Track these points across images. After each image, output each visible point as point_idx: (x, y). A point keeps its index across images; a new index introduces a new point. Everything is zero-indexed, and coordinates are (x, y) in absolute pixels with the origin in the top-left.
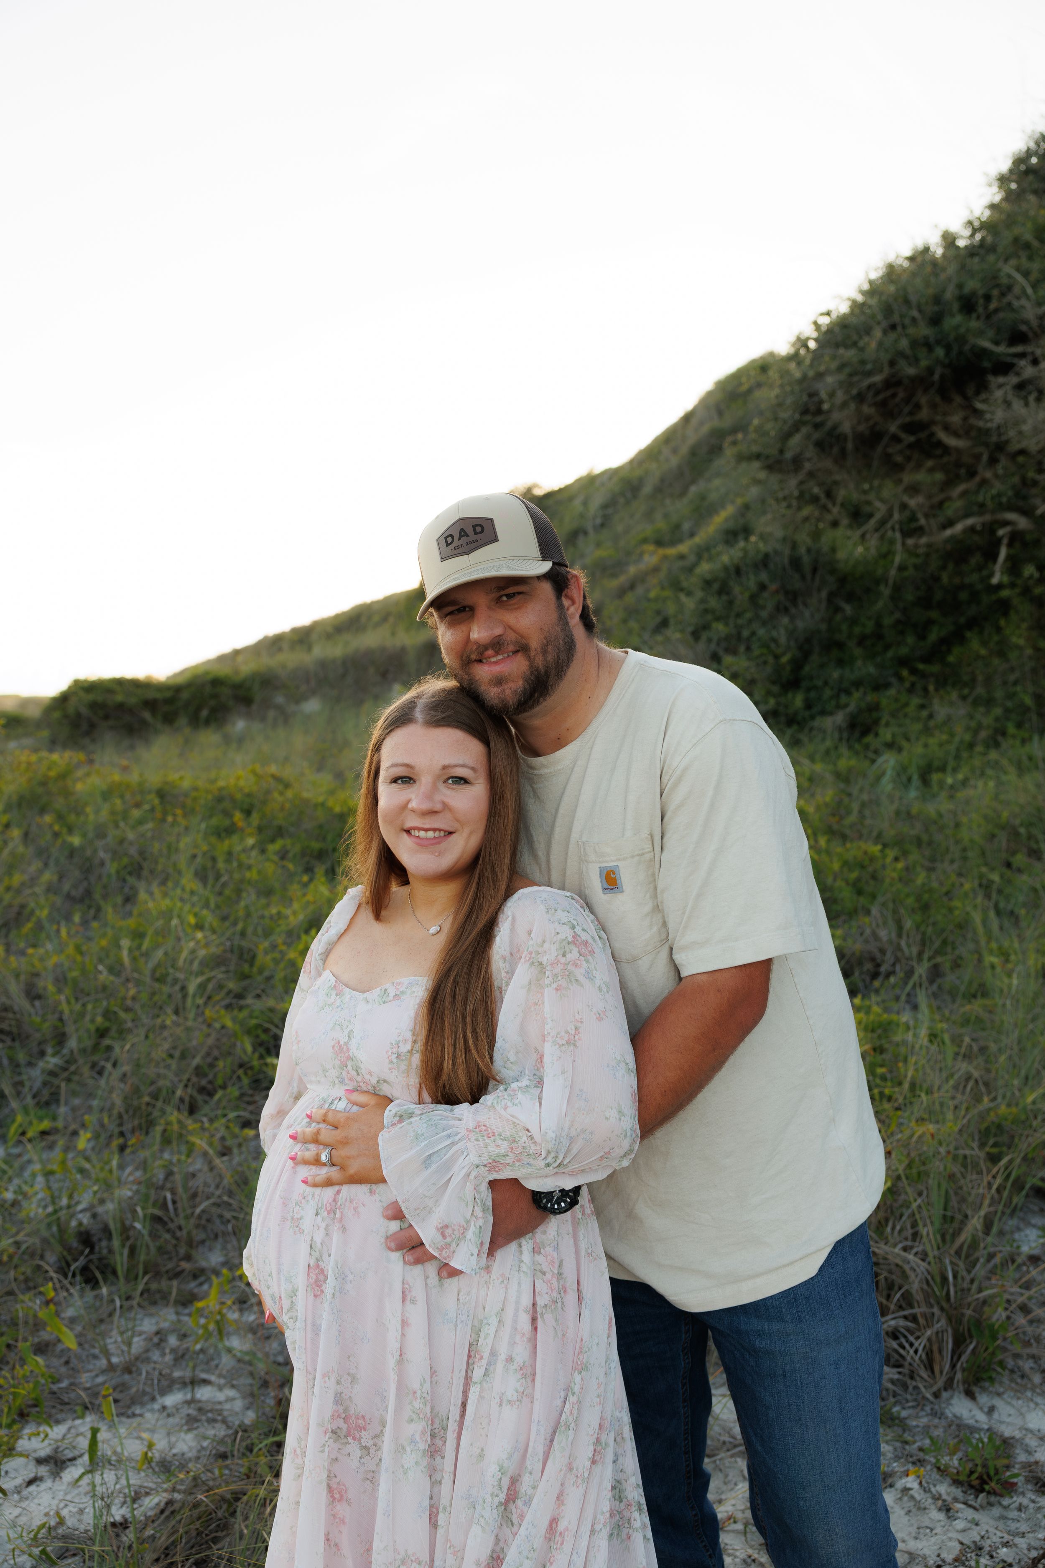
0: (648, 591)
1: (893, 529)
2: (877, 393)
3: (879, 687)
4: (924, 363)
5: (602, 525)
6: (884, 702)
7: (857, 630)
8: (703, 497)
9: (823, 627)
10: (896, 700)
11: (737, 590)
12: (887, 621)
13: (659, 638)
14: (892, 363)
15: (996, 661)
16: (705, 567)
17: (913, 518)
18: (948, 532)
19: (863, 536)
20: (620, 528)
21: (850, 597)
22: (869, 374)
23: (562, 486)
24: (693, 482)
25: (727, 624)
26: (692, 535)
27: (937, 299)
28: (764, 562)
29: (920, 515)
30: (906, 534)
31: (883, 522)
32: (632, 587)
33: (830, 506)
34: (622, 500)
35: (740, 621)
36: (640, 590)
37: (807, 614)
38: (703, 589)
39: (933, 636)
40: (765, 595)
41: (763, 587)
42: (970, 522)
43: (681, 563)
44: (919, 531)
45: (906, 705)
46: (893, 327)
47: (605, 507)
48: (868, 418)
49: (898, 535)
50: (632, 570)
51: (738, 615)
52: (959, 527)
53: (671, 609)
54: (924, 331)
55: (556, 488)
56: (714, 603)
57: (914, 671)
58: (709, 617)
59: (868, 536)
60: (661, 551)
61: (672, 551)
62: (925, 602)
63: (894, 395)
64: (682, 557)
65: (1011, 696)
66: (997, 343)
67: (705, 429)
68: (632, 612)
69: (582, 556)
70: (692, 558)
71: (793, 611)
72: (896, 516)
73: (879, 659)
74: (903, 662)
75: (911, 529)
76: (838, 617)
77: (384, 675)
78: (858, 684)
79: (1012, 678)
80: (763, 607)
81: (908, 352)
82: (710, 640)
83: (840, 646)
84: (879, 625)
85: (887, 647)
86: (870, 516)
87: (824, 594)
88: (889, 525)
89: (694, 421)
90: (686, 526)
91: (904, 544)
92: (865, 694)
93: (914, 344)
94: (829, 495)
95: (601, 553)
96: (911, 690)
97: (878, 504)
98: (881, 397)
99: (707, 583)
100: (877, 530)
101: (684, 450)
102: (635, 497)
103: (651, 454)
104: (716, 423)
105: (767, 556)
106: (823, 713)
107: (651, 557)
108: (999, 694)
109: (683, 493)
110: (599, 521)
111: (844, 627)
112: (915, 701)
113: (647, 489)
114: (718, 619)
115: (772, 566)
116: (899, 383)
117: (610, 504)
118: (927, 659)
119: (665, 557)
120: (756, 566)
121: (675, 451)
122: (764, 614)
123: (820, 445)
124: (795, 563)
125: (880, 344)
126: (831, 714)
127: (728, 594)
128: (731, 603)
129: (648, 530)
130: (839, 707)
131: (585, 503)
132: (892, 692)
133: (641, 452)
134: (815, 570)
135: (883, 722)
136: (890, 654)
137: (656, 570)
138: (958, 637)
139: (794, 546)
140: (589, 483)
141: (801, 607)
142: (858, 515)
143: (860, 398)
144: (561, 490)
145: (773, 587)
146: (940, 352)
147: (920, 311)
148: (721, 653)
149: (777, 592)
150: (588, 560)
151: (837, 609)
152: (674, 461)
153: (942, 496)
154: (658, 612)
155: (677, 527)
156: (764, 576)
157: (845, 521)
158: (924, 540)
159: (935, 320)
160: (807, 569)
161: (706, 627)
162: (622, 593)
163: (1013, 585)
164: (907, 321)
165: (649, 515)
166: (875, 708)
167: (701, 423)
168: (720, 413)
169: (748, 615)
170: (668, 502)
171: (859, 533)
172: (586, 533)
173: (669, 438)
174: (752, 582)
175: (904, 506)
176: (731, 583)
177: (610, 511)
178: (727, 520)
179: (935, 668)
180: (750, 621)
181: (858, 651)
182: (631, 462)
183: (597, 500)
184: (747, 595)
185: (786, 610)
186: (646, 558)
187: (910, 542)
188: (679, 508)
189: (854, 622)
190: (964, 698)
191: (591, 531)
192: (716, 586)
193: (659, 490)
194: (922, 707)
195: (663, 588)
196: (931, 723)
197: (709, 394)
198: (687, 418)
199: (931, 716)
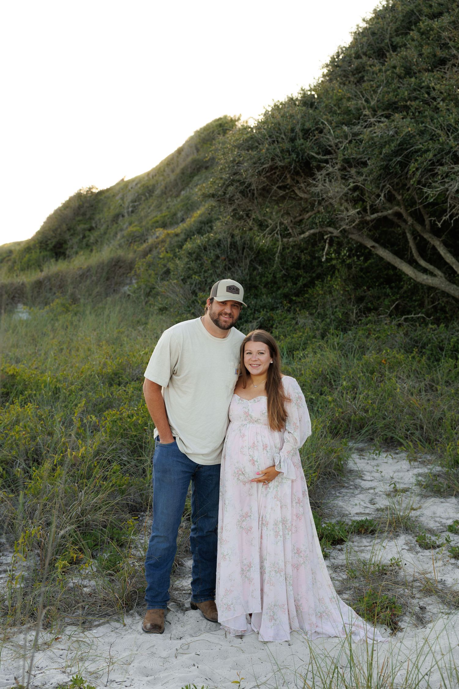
0: (159, 253)
1: (277, 233)
2: (267, 172)
3: (272, 309)
4: (287, 161)
5: (132, 212)
6: (275, 317)
7: (264, 279)
8: (188, 198)
9: (248, 278)
10: (281, 315)
11: (205, 258)
12: (278, 275)
13: (166, 283)
14: (273, 159)
15: (328, 296)
16: (188, 246)
17: (286, 229)
18: (302, 236)
19: (264, 236)
20: (142, 214)
21: (261, 263)
22: (263, 164)
23: (109, 187)
24: (183, 189)
25: (200, 276)
26: (183, 220)
27: (292, 130)
28: (219, 244)
29: (288, 228)
30: (283, 236)
31: (273, 230)
32: (150, 251)
33: (248, 220)
34: (143, 198)
35: (206, 275)
36: (154, 252)
37: (240, 272)
38: (187, 257)
39: (300, 283)
40: (219, 261)
41: (218, 257)
42: (312, 231)
43: (176, 239)
44: (289, 235)
45: (286, 318)
46: (274, 141)
47: (134, 201)
48: (264, 182)
49: (279, 236)
50: (151, 240)
51: (205, 272)
52: (307, 234)
53: (171, 266)
54: (287, 145)
55: (105, 188)
56: (193, 264)
57: (291, 301)
58: (191, 272)
59: (266, 236)
60: (166, 231)
61: (171, 231)
62: (297, 265)
63: (275, 173)
64: (177, 235)
65: (333, 314)
66: (318, 154)
67: (190, 159)
68: (150, 265)
69: (121, 230)
70: (182, 236)
71: (233, 269)
72: (278, 228)
73: (274, 294)
74: (286, 296)
75: (285, 234)
76: (255, 273)
77: (13, 298)
78: (264, 307)
79: (334, 304)
80: (218, 268)
81: (280, 154)
82: (192, 284)
83: (256, 287)
84: (275, 277)
85: (279, 288)
86: (267, 226)
87: (248, 261)
88: (275, 232)
89: (183, 153)
90: (179, 215)
91: (282, 241)
92: (267, 312)
93: (282, 151)
94: (247, 215)
95: (131, 229)
96: (289, 310)
97: (270, 221)
98: (268, 174)
99: (190, 254)
100: (270, 234)
101: (178, 171)
102: (151, 196)
103: (160, 171)
104: (195, 156)
105: (220, 240)
106: (247, 322)
107: (161, 233)
108: (329, 312)
109: (178, 196)
110: (130, 209)
111: (258, 278)
112: (291, 315)
113: (158, 192)
114: (195, 273)
115: (222, 246)
116: (277, 168)
117: (137, 200)
118: (297, 295)
119: (168, 234)
120: (214, 246)
121: (173, 171)
122: (218, 271)
123: (242, 192)
124: (233, 245)
125: (268, 149)
126: (251, 322)
127: (200, 260)
128: (202, 265)
129: (158, 216)
130: (254, 319)
131: (122, 199)
132: (279, 311)
133: (153, 170)
134: (244, 248)
135: (274, 326)
136: (279, 292)
137: (163, 241)
138: (311, 284)
139: (233, 236)
140: (124, 186)
141: (237, 268)
142: (262, 225)
143: (259, 173)
144: (108, 190)
145: (223, 257)
146: (294, 156)
147: (285, 135)
148: (197, 291)
149: (225, 259)
150: (125, 233)
151: (255, 269)
152: (172, 177)
153: (301, 218)
154: (165, 266)
155: (175, 214)
156: (218, 251)
157: (256, 228)
158: (291, 239)
159: (292, 140)
160: (240, 248)
161: (189, 277)
162: (145, 254)
163: (337, 259)
164: (280, 140)
165: (159, 206)
166: (270, 319)
167: (187, 156)
168: (198, 150)
169: (210, 272)
170: (169, 200)
171: (262, 235)
172: (123, 216)
173: (170, 163)
174: (212, 255)
175: (281, 223)
176: (202, 255)
177: (136, 204)
178: (201, 216)
179: (299, 299)
180: (211, 275)
181: (264, 290)
182: (148, 174)
183: (129, 198)
184: (210, 261)
185: (229, 269)
186: (157, 234)
187: (285, 240)
188: (175, 204)
189: (262, 275)
190: (311, 314)
191: (126, 215)
192: (194, 256)
193: (164, 193)
194: (294, 319)
195: (167, 252)
196: (296, 327)
197: (192, 138)
198: (180, 151)
199: (297, 323)
